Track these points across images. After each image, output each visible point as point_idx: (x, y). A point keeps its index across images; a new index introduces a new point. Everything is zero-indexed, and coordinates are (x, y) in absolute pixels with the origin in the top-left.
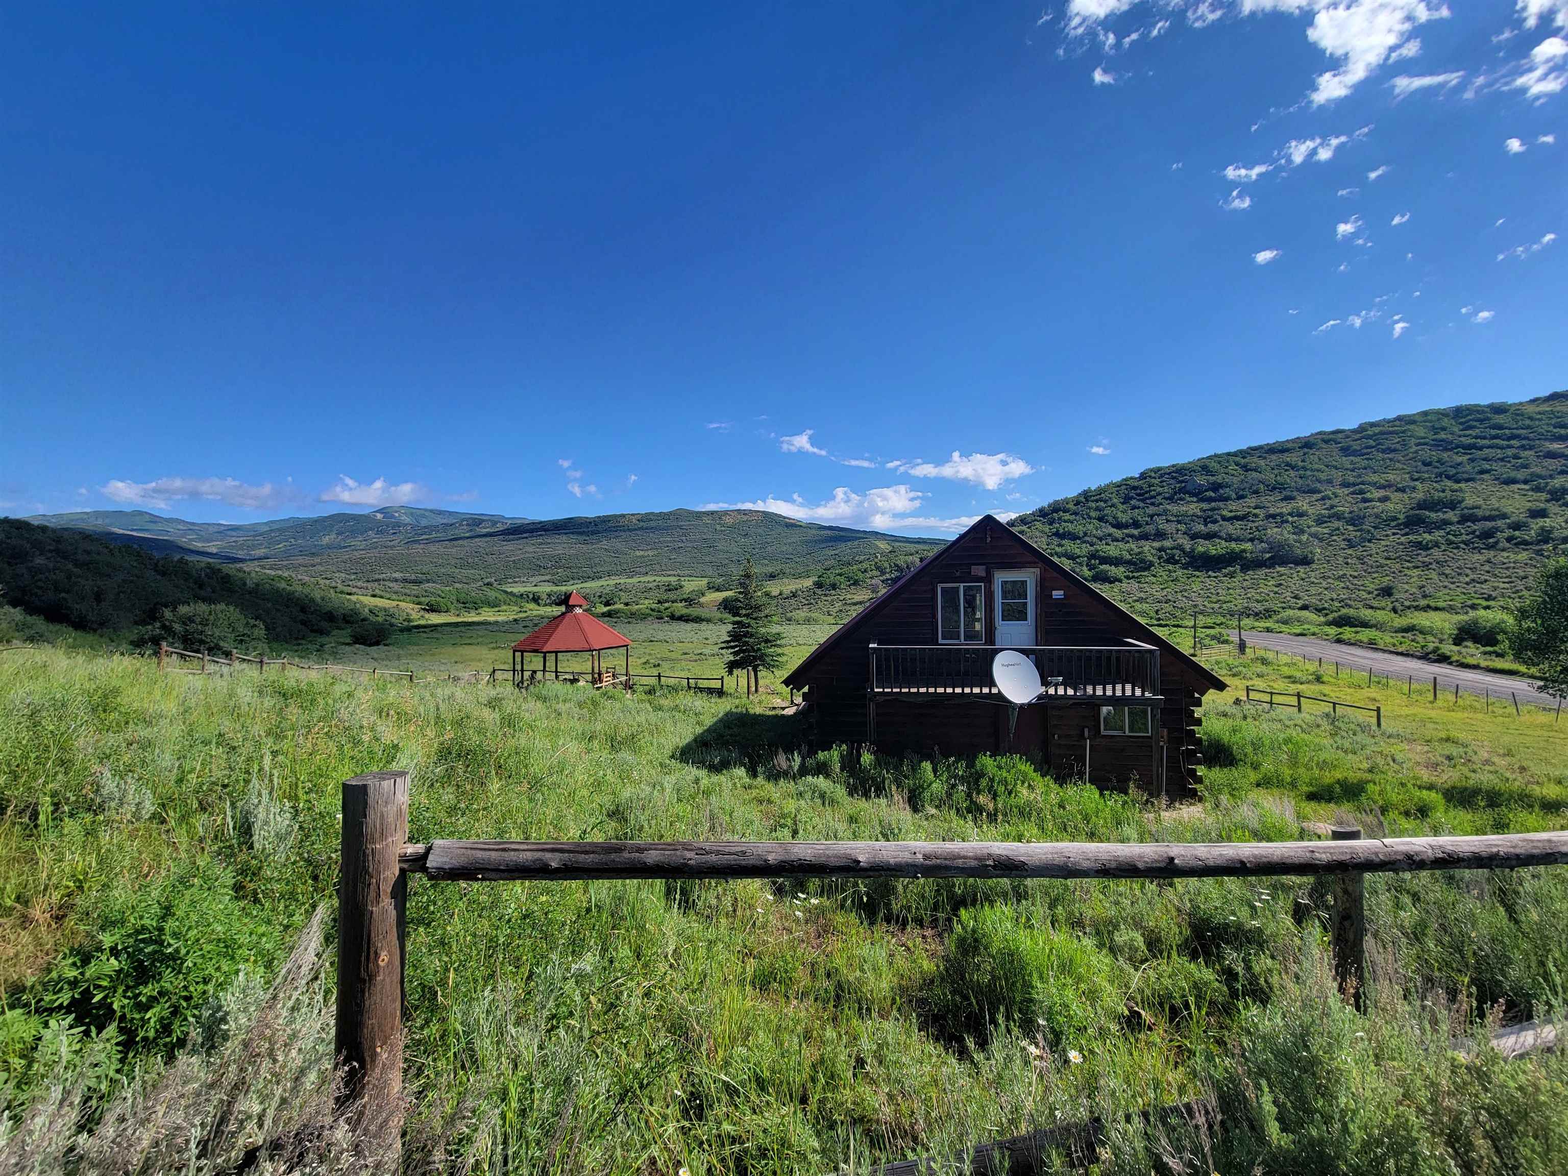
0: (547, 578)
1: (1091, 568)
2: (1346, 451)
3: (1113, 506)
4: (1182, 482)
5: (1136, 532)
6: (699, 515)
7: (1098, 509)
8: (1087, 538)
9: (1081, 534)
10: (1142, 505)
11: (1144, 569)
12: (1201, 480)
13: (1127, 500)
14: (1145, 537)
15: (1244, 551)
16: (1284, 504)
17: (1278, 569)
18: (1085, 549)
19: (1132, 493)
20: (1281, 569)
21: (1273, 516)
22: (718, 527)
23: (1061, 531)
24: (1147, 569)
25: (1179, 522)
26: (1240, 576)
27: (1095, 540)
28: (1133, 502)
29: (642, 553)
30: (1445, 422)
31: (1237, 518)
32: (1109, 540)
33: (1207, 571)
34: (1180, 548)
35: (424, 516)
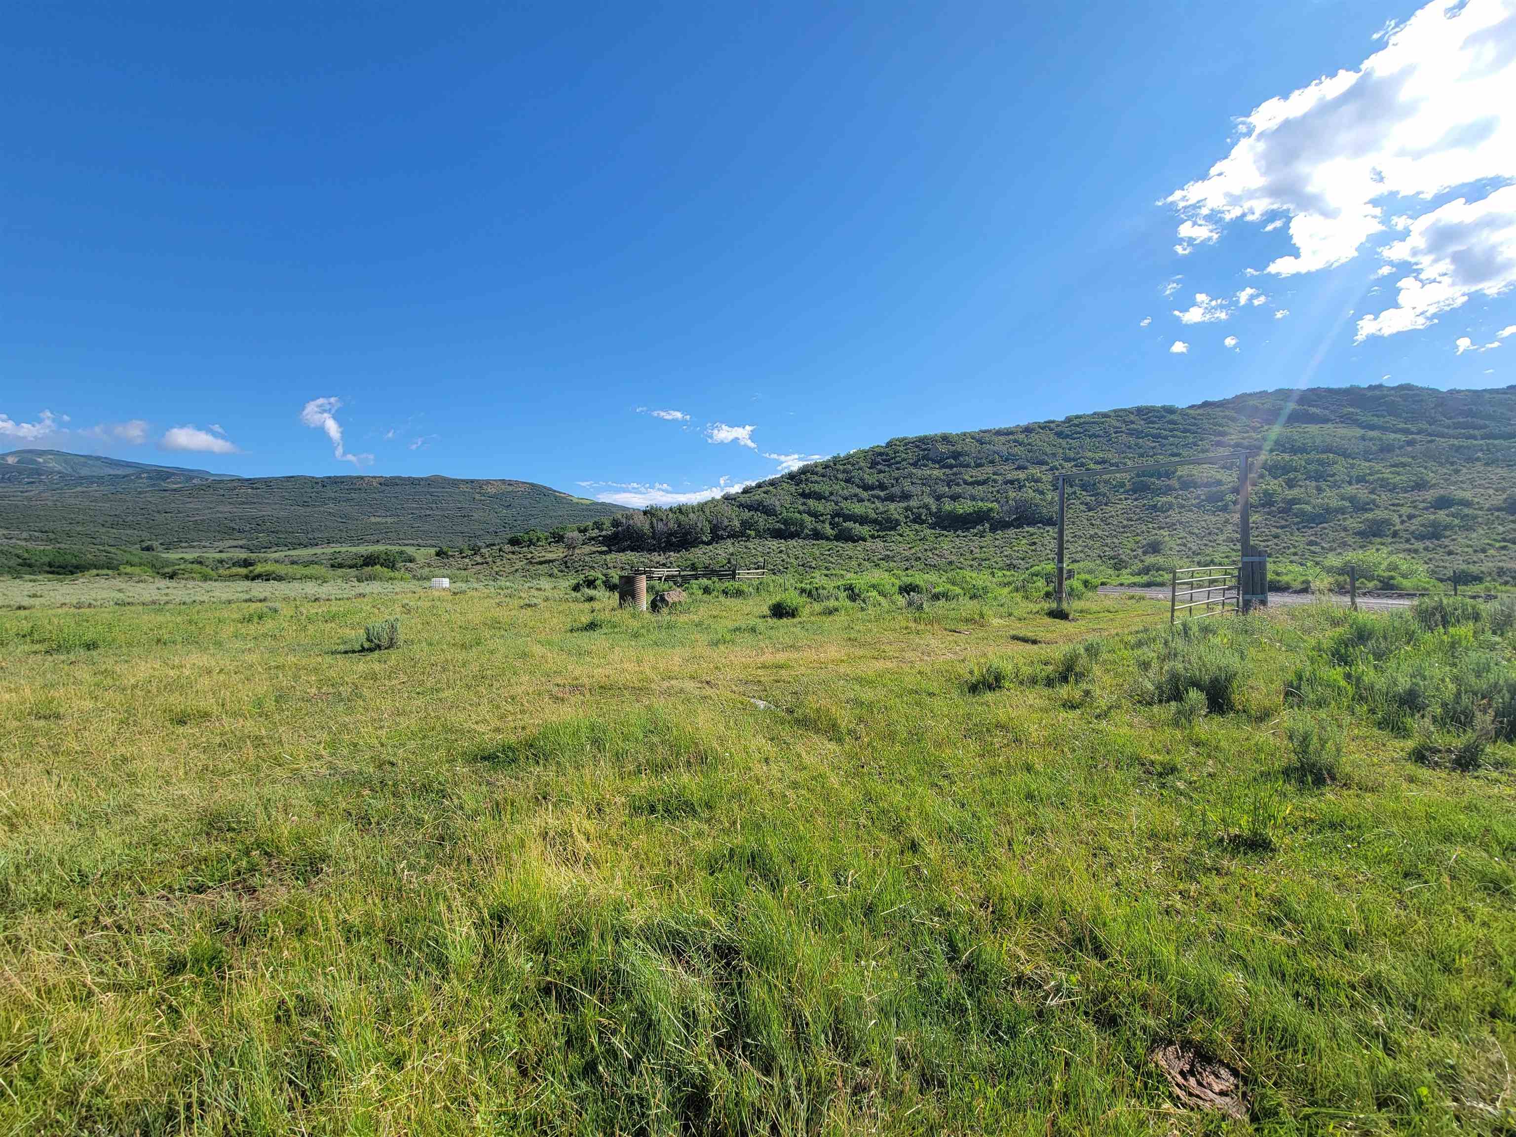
0: (240, 543)
1: (833, 525)
2: (1059, 435)
3: (860, 469)
4: (925, 450)
5: (882, 494)
6: (455, 483)
7: (844, 471)
8: (833, 498)
9: (827, 494)
10: (887, 469)
11: (891, 529)
12: (943, 448)
13: (873, 464)
14: (891, 498)
15: (991, 510)
16: (1019, 472)
17: (1027, 529)
18: (830, 507)
19: (879, 459)
20: (1031, 530)
21: (1011, 482)
22: (477, 497)
23: (807, 491)
24: (894, 528)
25: (923, 484)
26: (989, 536)
27: (840, 499)
28: (879, 467)
29: (378, 520)
30: (1132, 417)
31: (979, 483)
32: (855, 499)
33: (956, 531)
34: (926, 507)
35: (84, 465)
